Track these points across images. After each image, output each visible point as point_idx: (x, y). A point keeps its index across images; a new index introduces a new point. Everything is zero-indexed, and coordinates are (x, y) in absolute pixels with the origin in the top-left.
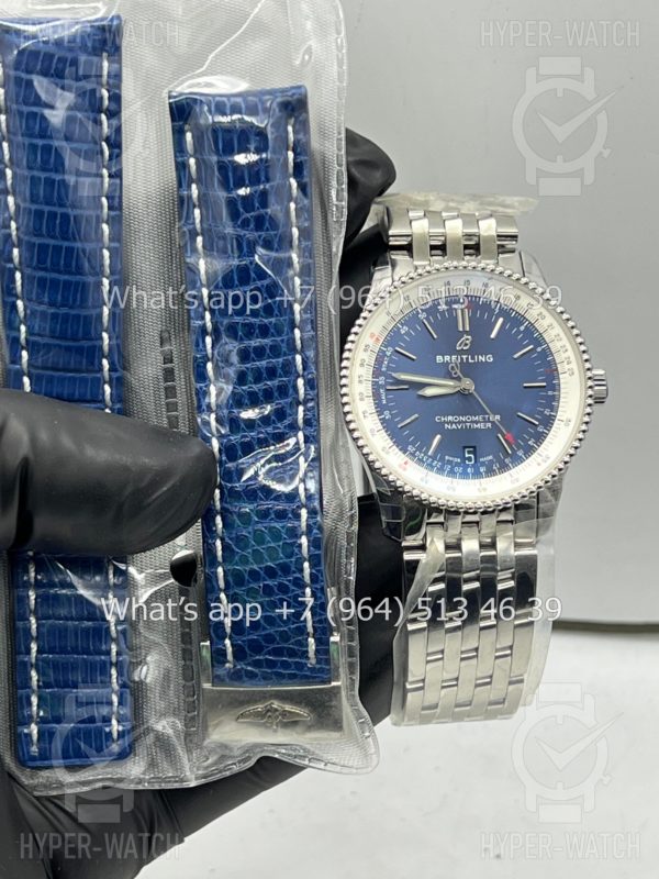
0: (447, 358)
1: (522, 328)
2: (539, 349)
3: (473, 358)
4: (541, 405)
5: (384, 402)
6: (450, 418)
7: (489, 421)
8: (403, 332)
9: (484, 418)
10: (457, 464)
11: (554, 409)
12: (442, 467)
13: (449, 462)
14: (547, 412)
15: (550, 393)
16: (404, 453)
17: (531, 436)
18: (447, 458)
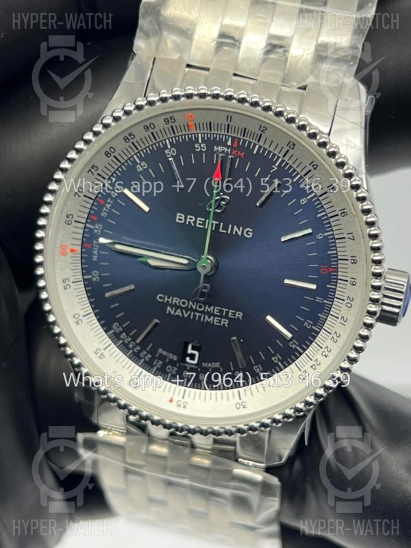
0: (191, 219)
1: (303, 201)
2: (320, 236)
3: (225, 228)
4: (302, 313)
5: (95, 258)
6: (176, 300)
7: (226, 317)
8: (139, 169)
9: (221, 311)
10: (172, 363)
11: (319, 323)
12: (152, 360)
13: (162, 357)
14: (308, 324)
15: (319, 300)
16: (106, 331)
17: (278, 350)
18: (160, 350)
